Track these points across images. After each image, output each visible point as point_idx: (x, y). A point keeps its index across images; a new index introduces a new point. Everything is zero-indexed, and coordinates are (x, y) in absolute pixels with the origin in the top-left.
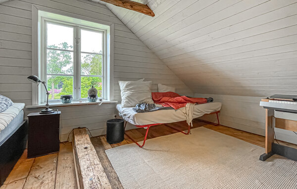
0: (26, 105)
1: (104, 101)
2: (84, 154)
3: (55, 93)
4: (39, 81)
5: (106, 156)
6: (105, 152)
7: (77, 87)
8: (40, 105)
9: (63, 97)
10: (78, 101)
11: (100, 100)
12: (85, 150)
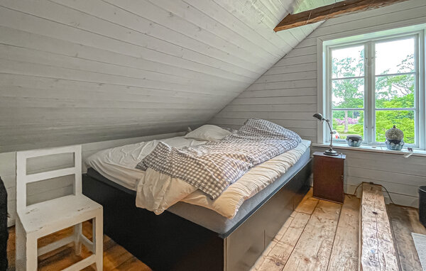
0: (312, 143)
1: (415, 151)
2: (370, 218)
3: (349, 123)
4: (323, 119)
5: (412, 241)
6: (410, 235)
7: (369, 125)
8: (325, 144)
9: (349, 138)
10: (370, 145)
11: (409, 149)
12: (374, 215)
